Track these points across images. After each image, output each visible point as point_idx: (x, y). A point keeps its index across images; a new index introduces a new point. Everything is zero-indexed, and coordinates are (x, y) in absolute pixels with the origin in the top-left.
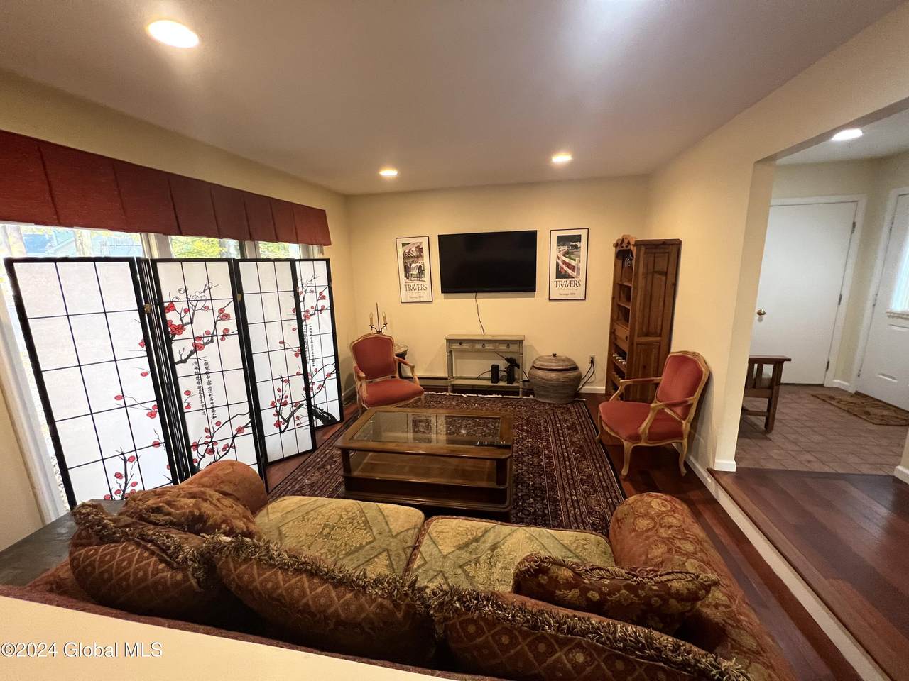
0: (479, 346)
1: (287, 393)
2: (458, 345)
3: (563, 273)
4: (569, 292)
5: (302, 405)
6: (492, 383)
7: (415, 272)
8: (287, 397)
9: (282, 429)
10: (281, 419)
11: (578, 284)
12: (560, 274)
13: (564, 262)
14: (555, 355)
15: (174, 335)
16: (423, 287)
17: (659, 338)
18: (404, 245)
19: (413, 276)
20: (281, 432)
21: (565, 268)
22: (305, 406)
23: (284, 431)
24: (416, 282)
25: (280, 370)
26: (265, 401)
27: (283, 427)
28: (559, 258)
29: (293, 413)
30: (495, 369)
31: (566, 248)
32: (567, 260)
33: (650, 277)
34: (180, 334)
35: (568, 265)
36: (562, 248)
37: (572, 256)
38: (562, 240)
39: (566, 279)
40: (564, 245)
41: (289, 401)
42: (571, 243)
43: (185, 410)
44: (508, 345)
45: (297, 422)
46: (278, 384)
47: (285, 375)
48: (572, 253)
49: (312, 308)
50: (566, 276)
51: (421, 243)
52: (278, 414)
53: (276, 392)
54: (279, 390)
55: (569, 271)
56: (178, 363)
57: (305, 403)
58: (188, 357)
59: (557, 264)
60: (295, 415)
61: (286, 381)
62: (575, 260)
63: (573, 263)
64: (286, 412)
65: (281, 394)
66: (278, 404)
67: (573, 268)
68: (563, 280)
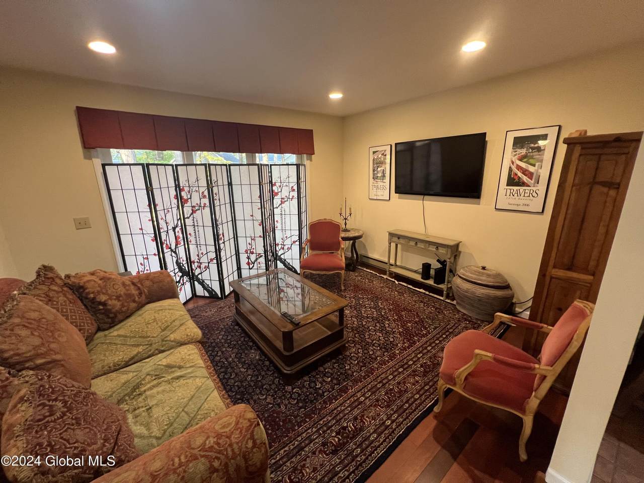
0: (412, 243)
1: (254, 247)
2: (397, 239)
3: (517, 180)
4: (521, 202)
5: (262, 256)
6: (422, 278)
7: (380, 175)
8: (253, 249)
9: (251, 267)
10: (250, 261)
11: (534, 194)
12: (513, 181)
13: (519, 167)
14: (484, 268)
15: (184, 204)
16: (384, 188)
17: (590, 278)
18: (374, 152)
19: (378, 178)
20: (250, 269)
21: (520, 174)
22: (263, 257)
23: (251, 269)
24: (380, 184)
25: (250, 233)
26: (242, 249)
27: (251, 266)
28: (513, 163)
29: (257, 259)
30: (426, 267)
31: (523, 151)
32: (523, 165)
33: (586, 190)
34: (187, 203)
35: (525, 172)
36: (519, 151)
37: (532, 161)
38: (519, 142)
39: (518, 188)
40: (522, 147)
41: (254, 251)
42: (532, 145)
43: (189, 243)
44: (437, 247)
45: (259, 266)
46: (249, 240)
47: (253, 236)
48: (532, 158)
49: (286, 197)
50: (520, 183)
51: (385, 151)
52: (248, 258)
53: (248, 245)
54: (249, 244)
55: (525, 179)
56: (186, 218)
57: (263, 255)
58: (190, 217)
59: (510, 170)
60: (258, 261)
61: (253, 239)
62: (534, 165)
63: (532, 169)
64: (253, 257)
65: (250, 246)
66: (249, 252)
67: (530, 175)
68: (515, 188)
